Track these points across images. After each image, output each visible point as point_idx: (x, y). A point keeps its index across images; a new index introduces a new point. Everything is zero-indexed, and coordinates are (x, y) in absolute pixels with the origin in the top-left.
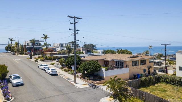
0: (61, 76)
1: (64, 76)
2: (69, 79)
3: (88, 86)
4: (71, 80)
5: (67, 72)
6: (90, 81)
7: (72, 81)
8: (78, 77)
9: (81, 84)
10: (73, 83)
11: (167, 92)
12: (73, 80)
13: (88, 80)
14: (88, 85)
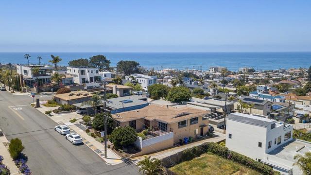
0: (88, 145)
1: (92, 145)
2: (98, 151)
3: (121, 162)
4: (101, 152)
5: (95, 137)
6: (124, 154)
7: (102, 155)
8: (109, 147)
9: (113, 158)
10: (103, 157)
11: (206, 169)
12: (104, 152)
13: (121, 152)
14: (121, 159)
